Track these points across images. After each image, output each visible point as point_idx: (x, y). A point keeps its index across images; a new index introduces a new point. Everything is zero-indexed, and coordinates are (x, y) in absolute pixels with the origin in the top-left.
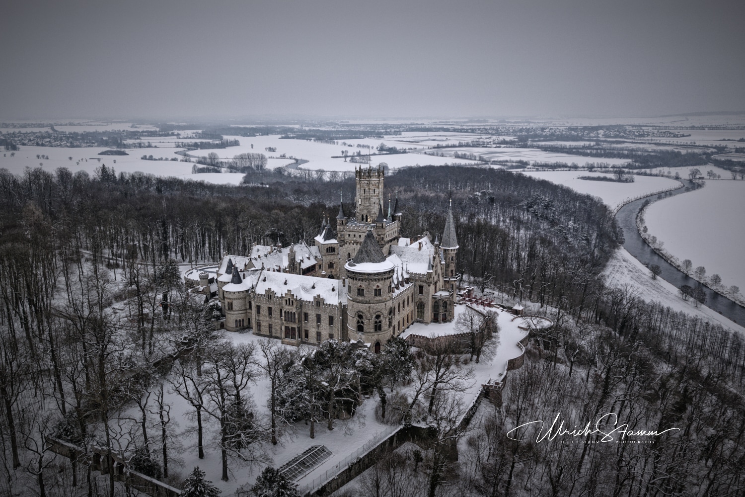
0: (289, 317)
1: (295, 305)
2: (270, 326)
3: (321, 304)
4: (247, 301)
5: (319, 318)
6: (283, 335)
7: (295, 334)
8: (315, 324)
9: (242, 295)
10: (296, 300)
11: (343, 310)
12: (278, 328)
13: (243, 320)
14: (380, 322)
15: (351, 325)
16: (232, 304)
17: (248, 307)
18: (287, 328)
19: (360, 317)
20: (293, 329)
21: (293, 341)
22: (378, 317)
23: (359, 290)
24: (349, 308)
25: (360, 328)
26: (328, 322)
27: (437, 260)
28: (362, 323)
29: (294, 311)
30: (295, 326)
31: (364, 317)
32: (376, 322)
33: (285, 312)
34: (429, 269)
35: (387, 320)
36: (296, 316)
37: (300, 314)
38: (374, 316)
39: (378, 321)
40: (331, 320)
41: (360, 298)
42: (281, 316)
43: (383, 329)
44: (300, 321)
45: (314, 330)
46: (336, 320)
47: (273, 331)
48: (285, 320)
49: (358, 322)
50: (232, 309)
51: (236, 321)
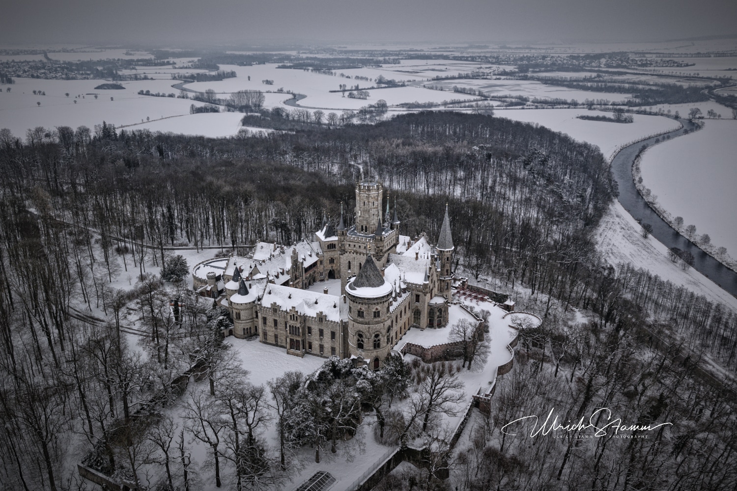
0: (294, 330)
1: (299, 321)
2: (276, 336)
3: (324, 320)
4: (254, 311)
5: (321, 332)
6: (288, 346)
7: (299, 346)
8: (318, 337)
9: (248, 306)
10: (300, 316)
11: (344, 326)
12: (283, 338)
13: (250, 328)
14: (379, 340)
15: (352, 342)
16: (239, 314)
17: (255, 316)
18: (291, 340)
19: (360, 336)
20: (298, 341)
21: (298, 352)
22: (377, 336)
23: (359, 312)
24: (350, 326)
25: (360, 346)
26: (330, 337)
27: (433, 269)
28: (362, 341)
29: (298, 325)
30: (300, 339)
31: (364, 336)
32: (375, 341)
33: (290, 326)
34: (425, 280)
35: (386, 338)
36: (301, 330)
37: (303, 329)
38: (373, 335)
39: (377, 339)
40: (333, 335)
41: (361, 320)
42: (286, 327)
43: (381, 346)
44: (304, 334)
45: (317, 342)
46: (337, 335)
47: (279, 340)
48: (290, 333)
49: (358, 340)
50: (240, 318)
51: (244, 329)
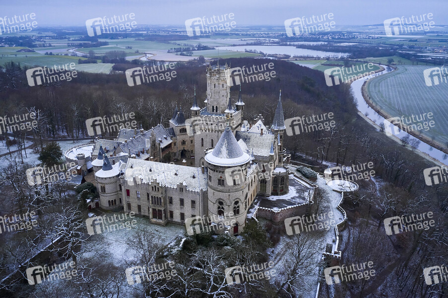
0: (156, 201)
1: (160, 191)
2: (139, 207)
3: (184, 190)
4: (118, 185)
5: (182, 202)
6: (151, 216)
7: (161, 215)
8: (178, 206)
9: (112, 180)
10: (161, 187)
11: (204, 194)
12: (146, 209)
13: (115, 200)
14: (238, 207)
16: (104, 187)
17: (119, 189)
18: (154, 210)
19: (221, 203)
20: (160, 211)
21: (160, 221)
22: (236, 203)
23: (219, 180)
24: (210, 195)
25: (221, 213)
26: (190, 205)
27: (276, 143)
28: (223, 208)
29: (160, 196)
30: (162, 209)
31: (224, 203)
32: (235, 208)
33: (152, 196)
34: (271, 152)
35: (244, 204)
36: (162, 201)
37: (165, 199)
38: (234, 202)
39: (236, 206)
40: (193, 202)
41: (220, 188)
42: (148, 199)
43: (240, 212)
44: (165, 204)
45: (178, 211)
46: (197, 204)
47: (142, 210)
48: (152, 203)
49: (219, 208)
50: (105, 191)
51: (109, 201)
